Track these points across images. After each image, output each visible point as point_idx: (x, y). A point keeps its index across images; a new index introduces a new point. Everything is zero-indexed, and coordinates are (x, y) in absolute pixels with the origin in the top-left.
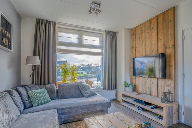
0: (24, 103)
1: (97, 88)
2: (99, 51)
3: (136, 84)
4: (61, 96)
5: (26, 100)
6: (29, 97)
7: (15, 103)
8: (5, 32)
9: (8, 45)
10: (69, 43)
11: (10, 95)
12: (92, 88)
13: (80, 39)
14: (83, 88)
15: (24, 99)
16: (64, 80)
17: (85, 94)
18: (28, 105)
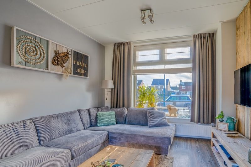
0: (91, 122)
1: (184, 118)
2: (190, 65)
3: (240, 118)
4: (128, 121)
5: (93, 120)
6: (96, 117)
7: (81, 120)
8: (80, 64)
9: (84, 73)
10: (149, 62)
11: (79, 113)
12: (177, 117)
13: (162, 55)
14: (152, 115)
15: (91, 118)
16: (141, 104)
17: (150, 122)
18: (93, 124)
